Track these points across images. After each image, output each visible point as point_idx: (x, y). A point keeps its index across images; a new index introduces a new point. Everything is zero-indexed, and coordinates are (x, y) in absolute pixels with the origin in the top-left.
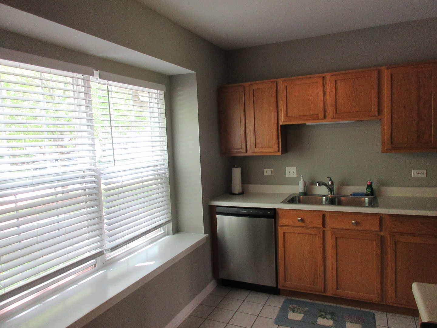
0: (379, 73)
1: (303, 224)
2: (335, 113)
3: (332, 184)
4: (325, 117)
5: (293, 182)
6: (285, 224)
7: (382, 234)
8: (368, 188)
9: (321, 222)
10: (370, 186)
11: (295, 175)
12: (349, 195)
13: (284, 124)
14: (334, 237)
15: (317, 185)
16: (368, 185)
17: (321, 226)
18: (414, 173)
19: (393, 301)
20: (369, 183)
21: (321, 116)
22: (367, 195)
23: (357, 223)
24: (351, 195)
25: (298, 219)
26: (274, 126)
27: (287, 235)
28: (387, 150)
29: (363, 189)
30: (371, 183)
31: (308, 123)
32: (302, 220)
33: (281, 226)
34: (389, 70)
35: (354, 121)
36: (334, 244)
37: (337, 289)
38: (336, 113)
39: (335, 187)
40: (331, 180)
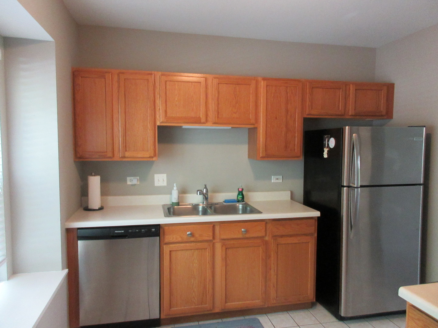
0: (257, 82)
1: (192, 239)
2: (217, 117)
3: (207, 191)
4: (207, 121)
6: (172, 241)
7: (267, 238)
8: (239, 194)
9: (211, 234)
10: (241, 193)
11: (165, 184)
12: (222, 203)
13: (161, 125)
14: (224, 248)
15: (197, 194)
16: (239, 191)
17: (211, 238)
18: (274, 180)
19: (275, 301)
20: (240, 190)
21: (203, 120)
22: (238, 201)
23: (247, 231)
24: (225, 202)
25: (188, 233)
26: (150, 126)
27: (173, 254)
28: (262, 157)
29: (233, 195)
30: (243, 189)
31: (185, 126)
32: (192, 235)
33: (166, 244)
34: (265, 82)
35: (230, 128)
36: (224, 256)
37: (226, 302)
38: (218, 117)
39: (209, 194)
40: (206, 187)
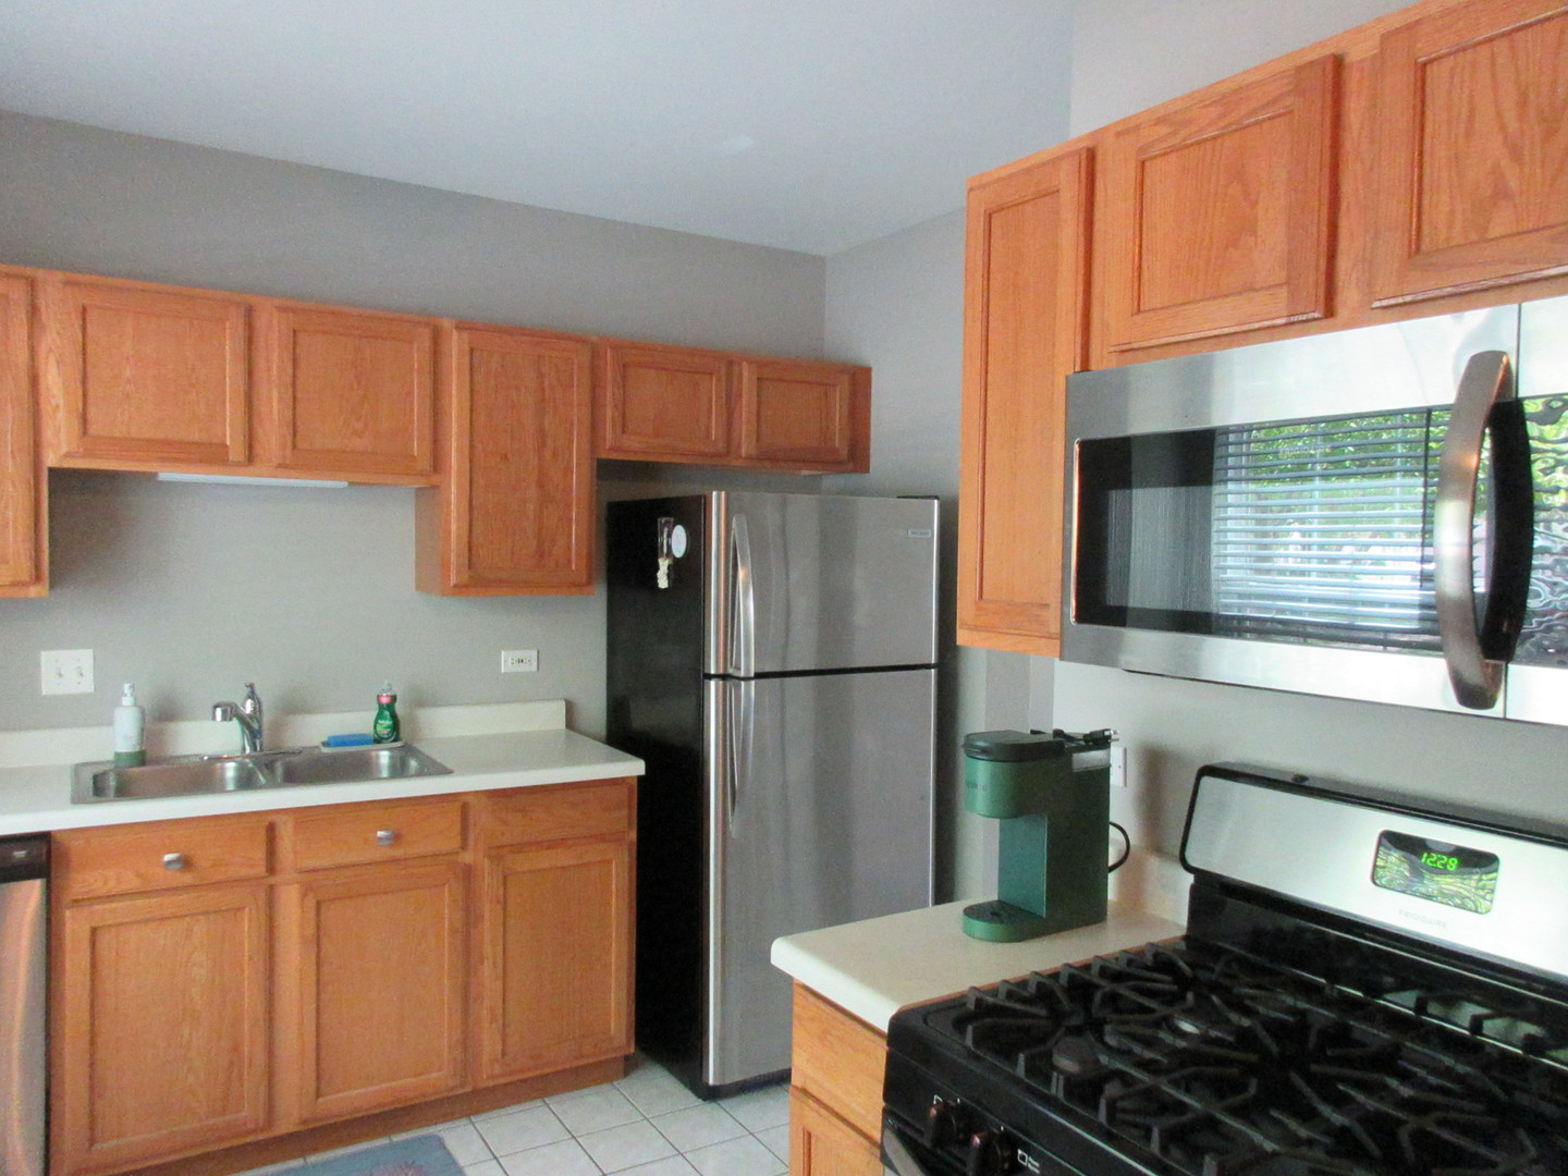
0: (437, 336)
1: (188, 878)
2: (289, 444)
3: (258, 709)
4: (250, 458)
5: (88, 711)
6: (104, 891)
7: (467, 857)
8: (380, 716)
9: (260, 854)
10: (388, 708)
11: (87, 686)
12: (317, 747)
13: (66, 465)
14: (311, 902)
15: (214, 718)
16: (381, 706)
17: (261, 870)
18: (507, 662)
19: (497, 1070)
20: (385, 700)
21: (236, 451)
22: (378, 740)
23: (397, 838)
24: (326, 744)
25: (168, 857)
26: (15, 468)
27: (105, 940)
28: (455, 586)
29: (361, 720)
30: (394, 698)
31: (166, 475)
32: (186, 863)
33: (76, 902)
34: (465, 335)
35: (344, 484)
36: (311, 930)
37: (318, 1095)
38: (294, 446)
39: (267, 718)
40: (252, 695)
